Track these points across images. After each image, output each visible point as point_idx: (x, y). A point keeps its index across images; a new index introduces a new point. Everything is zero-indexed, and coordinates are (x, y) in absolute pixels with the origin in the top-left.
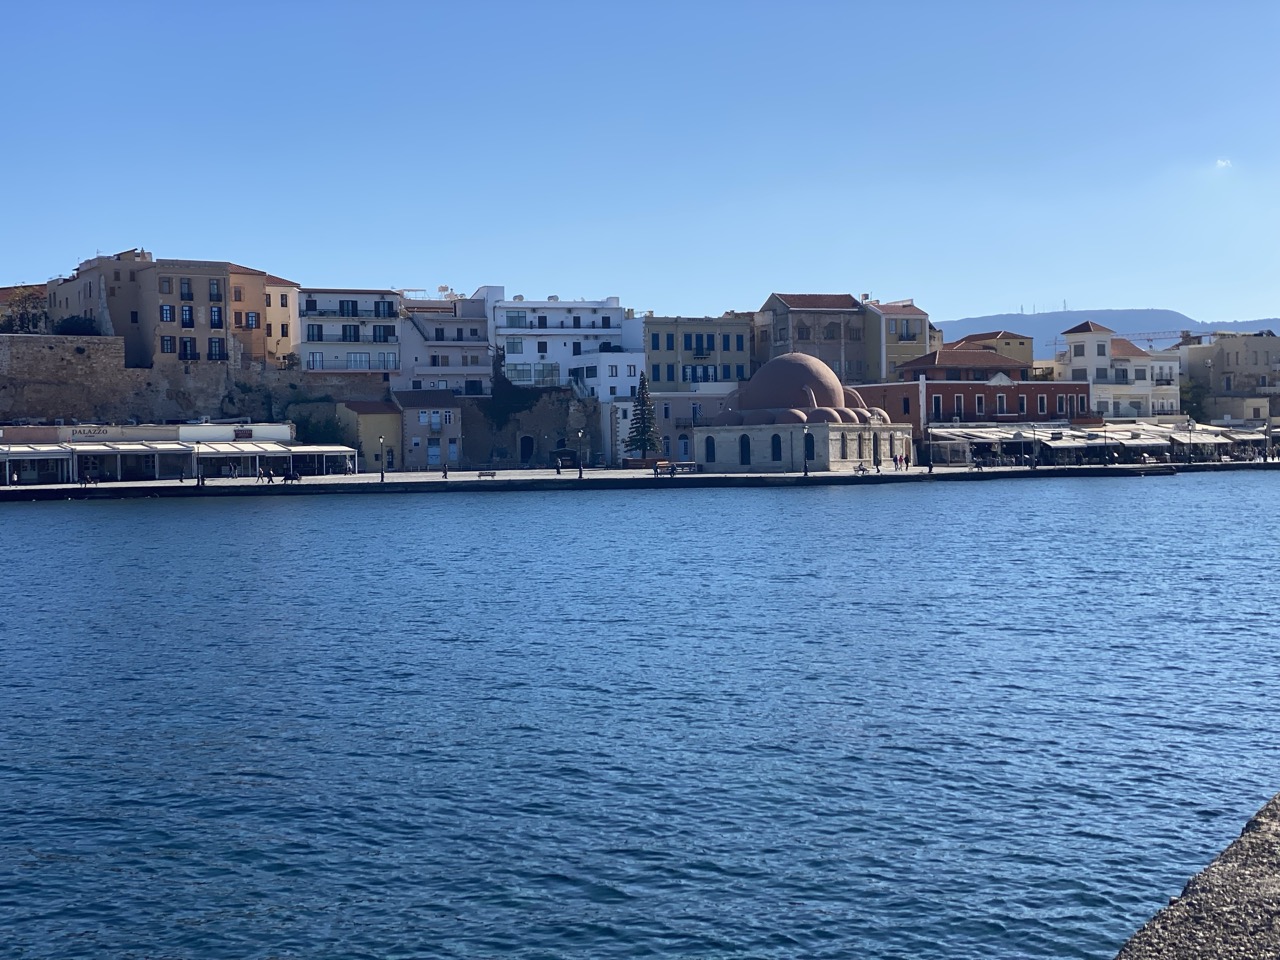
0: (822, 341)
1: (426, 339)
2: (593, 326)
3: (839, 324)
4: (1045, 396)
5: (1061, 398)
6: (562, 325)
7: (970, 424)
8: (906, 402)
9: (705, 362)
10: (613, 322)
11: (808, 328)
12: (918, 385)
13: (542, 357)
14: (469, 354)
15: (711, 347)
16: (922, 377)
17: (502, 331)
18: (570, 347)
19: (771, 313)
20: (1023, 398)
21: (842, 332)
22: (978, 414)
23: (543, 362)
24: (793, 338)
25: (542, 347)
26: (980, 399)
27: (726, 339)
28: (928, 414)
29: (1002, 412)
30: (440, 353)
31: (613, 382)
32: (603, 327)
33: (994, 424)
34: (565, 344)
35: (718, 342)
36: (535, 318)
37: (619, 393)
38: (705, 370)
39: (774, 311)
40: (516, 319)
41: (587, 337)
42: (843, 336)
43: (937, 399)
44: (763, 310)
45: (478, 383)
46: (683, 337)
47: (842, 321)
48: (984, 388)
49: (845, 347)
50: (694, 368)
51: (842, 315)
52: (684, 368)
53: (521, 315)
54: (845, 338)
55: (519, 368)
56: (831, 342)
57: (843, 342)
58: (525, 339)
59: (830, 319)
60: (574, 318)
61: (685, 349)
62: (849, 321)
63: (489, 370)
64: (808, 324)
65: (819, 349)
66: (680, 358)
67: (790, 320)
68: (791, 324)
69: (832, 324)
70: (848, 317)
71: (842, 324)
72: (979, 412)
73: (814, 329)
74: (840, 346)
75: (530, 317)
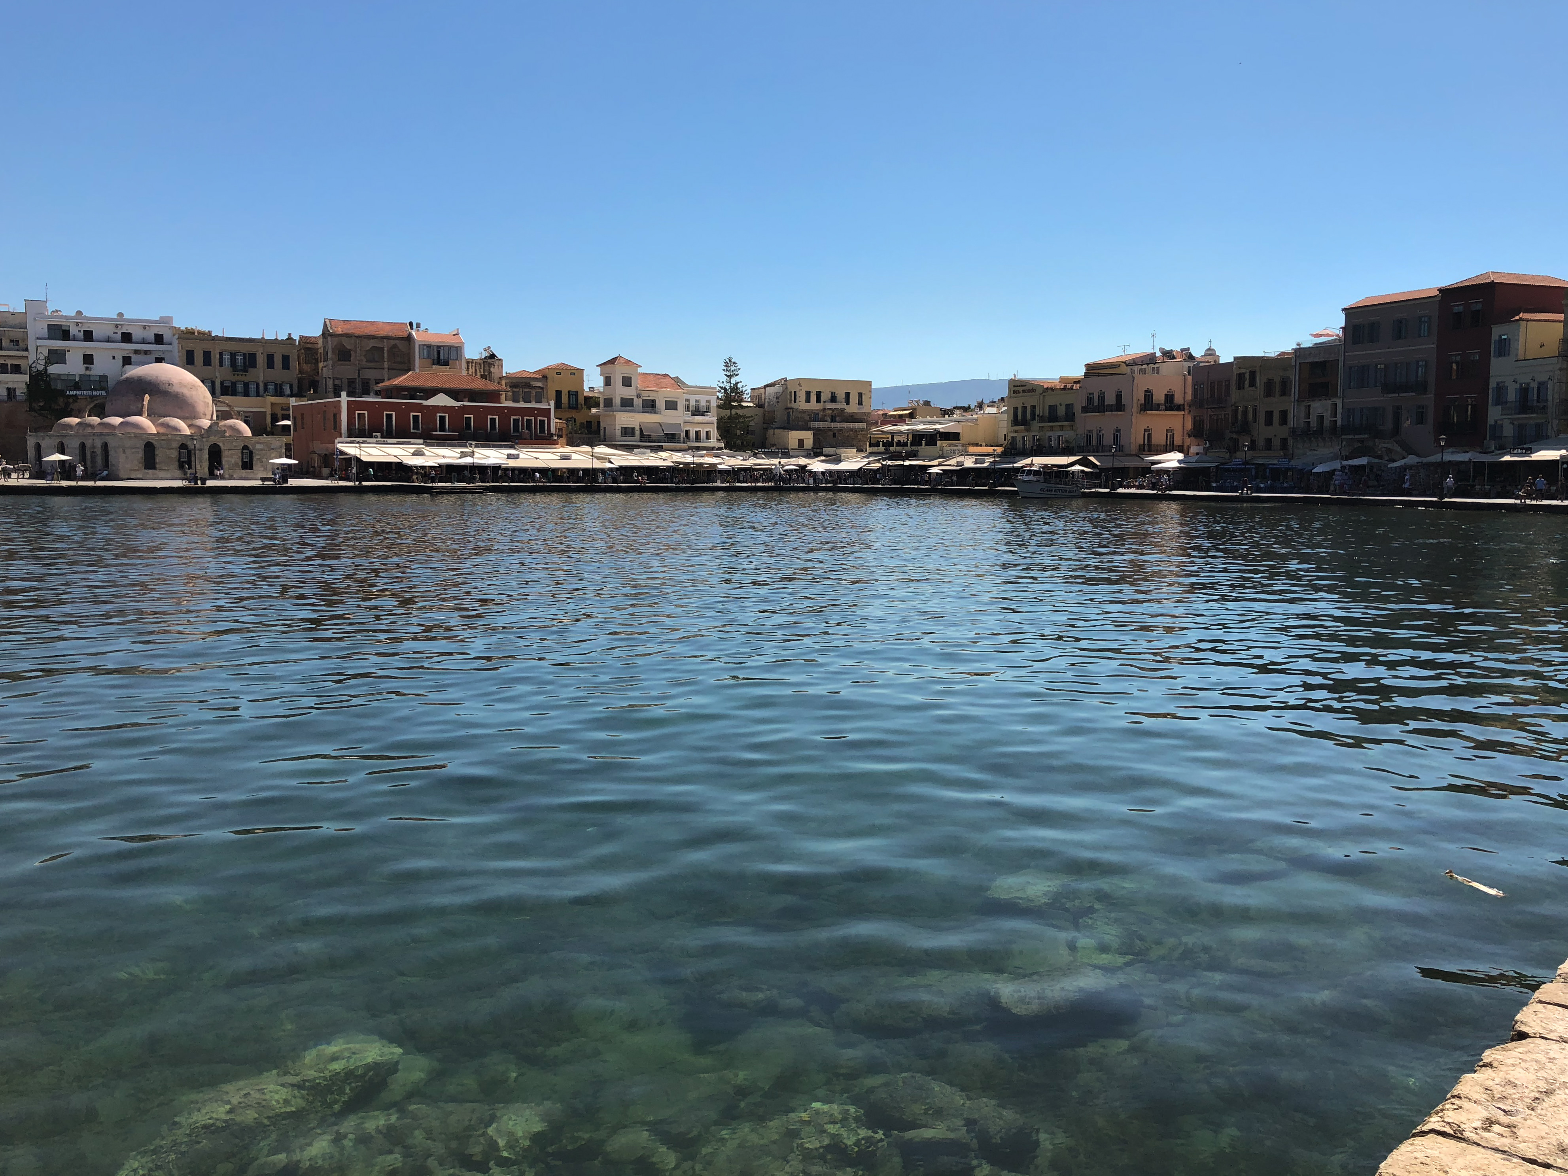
0: (364, 363)
2: (144, 342)
3: (383, 349)
4: (497, 417)
5: (516, 420)
6: (108, 340)
7: (389, 440)
9: (246, 379)
10: (166, 338)
11: (349, 351)
12: (340, 401)
13: (87, 369)
14: (10, 362)
15: (254, 365)
16: (344, 394)
17: (43, 342)
18: (119, 360)
20: (469, 418)
21: (386, 356)
22: (412, 431)
23: (88, 373)
24: (332, 359)
25: (88, 359)
26: (416, 418)
27: (270, 358)
28: (349, 429)
29: (440, 429)
32: (155, 344)
33: (421, 441)
34: (114, 358)
35: (261, 360)
36: (80, 331)
38: (246, 385)
40: (60, 332)
41: (136, 352)
42: (386, 360)
43: (362, 416)
45: (15, 389)
46: (221, 354)
47: (386, 345)
48: (420, 407)
49: (388, 369)
50: (234, 384)
51: (385, 340)
52: (222, 383)
53: (64, 328)
54: (388, 362)
55: (63, 377)
56: (372, 365)
57: (386, 366)
58: (69, 351)
59: (372, 343)
60: (123, 333)
61: (221, 365)
62: (395, 346)
63: (26, 378)
64: (349, 347)
65: (359, 370)
66: (217, 374)
67: (330, 342)
68: (330, 346)
69: (374, 348)
70: (393, 342)
71: (386, 349)
72: (413, 429)
73: (355, 352)
74: (383, 369)
75: (73, 331)
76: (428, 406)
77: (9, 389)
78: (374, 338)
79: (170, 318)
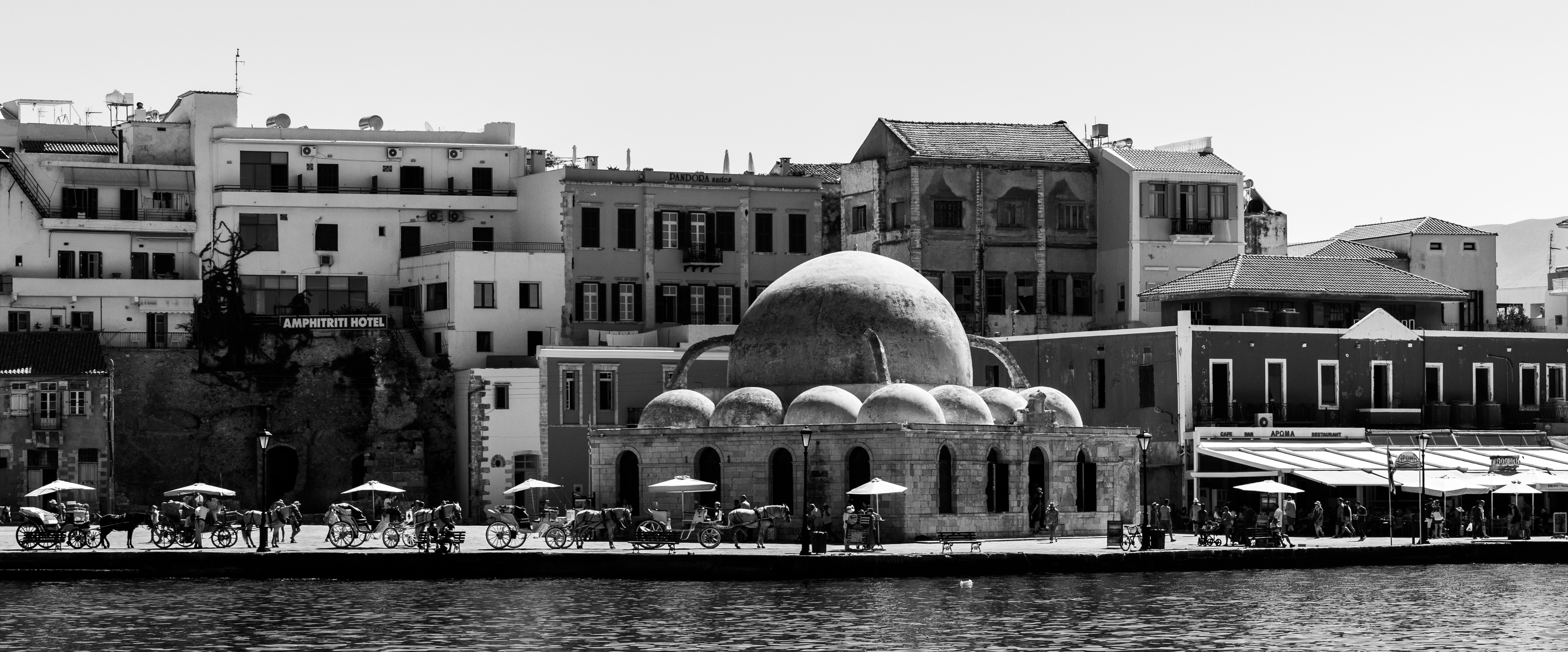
0: (992, 231)
1: (43, 213)
2: (450, 188)
3: (1034, 194)
4: (1490, 366)
5: (1529, 374)
6: (374, 187)
7: (1299, 432)
8: (1146, 374)
9: (711, 278)
10: (499, 178)
11: (961, 201)
12: (1173, 336)
13: (326, 261)
14: (151, 248)
15: (729, 243)
16: (1184, 316)
17: (228, 198)
18: (394, 239)
19: (874, 164)
20: (1435, 371)
21: (1041, 211)
22: (1321, 406)
23: (325, 271)
24: (921, 224)
25: (326, 238)
26: (1328, 371)
27: (764, 223)
28: (1197, 405)
29: (1381, 401)
30: (79, 245)
31: (485, 320)
32: (475, 193)
33: (1360, 432)
34: (382, 231)
35: (745, 229)
36: (310, 167)
37: (499, 347)
38: (712, 293)
39: (881, 159)
40: (265, 168)
41: (433, 215)
42: (1041, 222)
43: (1221, 371)
44: (859, 159)
45: (163, 318)
46: (658, 217)
47: (1041, 183)
48: (1337, 347)
49: (1048, 246)
50: (685, 292)
51: (1040, 172)
52: (659, 290)
53: (275, 160)
54: (1048, 224)
55: (269, 284)
56: (1014, 235)
57: (1042, 236)
58: (284, 217)
59: (1010, 181)
60: (405, 170)
61: (658, 243)
62: (1062, 187)
63: (195, 288)
64: (958, 192)
65: (981, 251)
66: (649, 268)
67: (916, 181)
68: (916, 191)
69: (1015, 193)
70: (1056, 177)
71: (1042, 194)
72: (1324, 402)
73: (973, 203)
74: (1035, 245)
75: (297, 165)
76: (1353, 343)
77: (150, 317)
78: (1016, 166)
79: (509, 127)
